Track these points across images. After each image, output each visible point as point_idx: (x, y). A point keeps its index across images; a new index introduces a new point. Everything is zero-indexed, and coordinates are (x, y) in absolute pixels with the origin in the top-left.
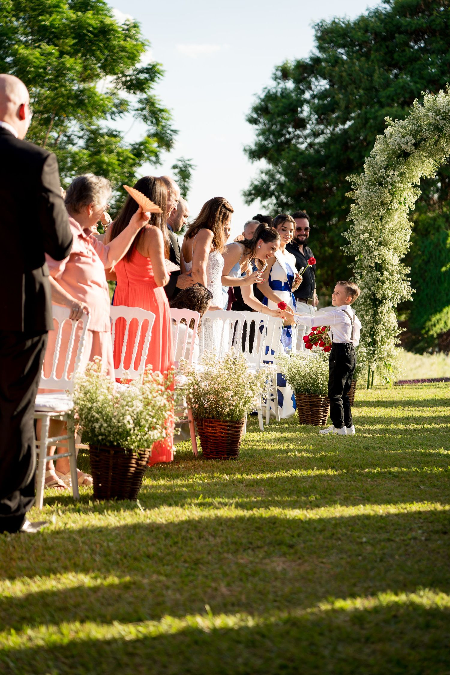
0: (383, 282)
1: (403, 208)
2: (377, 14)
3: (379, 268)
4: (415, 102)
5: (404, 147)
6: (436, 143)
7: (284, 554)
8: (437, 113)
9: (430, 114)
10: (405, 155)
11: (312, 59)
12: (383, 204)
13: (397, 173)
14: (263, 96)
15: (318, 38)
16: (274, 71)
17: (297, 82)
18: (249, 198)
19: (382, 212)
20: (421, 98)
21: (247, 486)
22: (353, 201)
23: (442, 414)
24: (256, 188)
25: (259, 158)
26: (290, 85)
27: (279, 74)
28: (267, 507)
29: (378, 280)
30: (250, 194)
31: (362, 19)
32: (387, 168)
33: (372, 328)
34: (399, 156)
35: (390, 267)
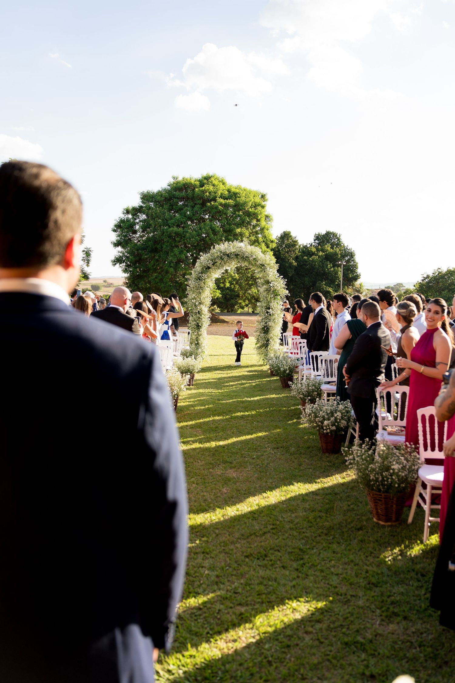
0: (201, 319)
1: (208, 289)
2: (165, 190)
3: (199, 312)
4: (212, 247)
5: (208, 265)
6: (220, 263)
7: (231, 468)
8: (221, 252)
9: (219, 253)
10: (209, 268)
11: (139, 206)
12: (201, 288)
13: (206, 275)
14: (119, 221)
15: (142, 198)
16: (123, 210)
17: (133, 215)
18: (114, 263)
19: (201, 291)
20: (214, 246)
21: (190, 428)
22: (188, 286)
23: (231, 375)
24: (117, 259)
25: (118, 246)
26: (130, 216)
27: (125, 212)
28: (209, 441)
29: (199, 318)
30: (114, 261)
31: (159, 192)
32: (202, 273)
33: (197, 338)
34: (206, 269)
35: (203, 312)
